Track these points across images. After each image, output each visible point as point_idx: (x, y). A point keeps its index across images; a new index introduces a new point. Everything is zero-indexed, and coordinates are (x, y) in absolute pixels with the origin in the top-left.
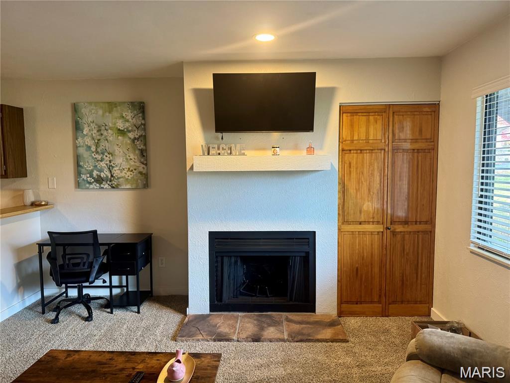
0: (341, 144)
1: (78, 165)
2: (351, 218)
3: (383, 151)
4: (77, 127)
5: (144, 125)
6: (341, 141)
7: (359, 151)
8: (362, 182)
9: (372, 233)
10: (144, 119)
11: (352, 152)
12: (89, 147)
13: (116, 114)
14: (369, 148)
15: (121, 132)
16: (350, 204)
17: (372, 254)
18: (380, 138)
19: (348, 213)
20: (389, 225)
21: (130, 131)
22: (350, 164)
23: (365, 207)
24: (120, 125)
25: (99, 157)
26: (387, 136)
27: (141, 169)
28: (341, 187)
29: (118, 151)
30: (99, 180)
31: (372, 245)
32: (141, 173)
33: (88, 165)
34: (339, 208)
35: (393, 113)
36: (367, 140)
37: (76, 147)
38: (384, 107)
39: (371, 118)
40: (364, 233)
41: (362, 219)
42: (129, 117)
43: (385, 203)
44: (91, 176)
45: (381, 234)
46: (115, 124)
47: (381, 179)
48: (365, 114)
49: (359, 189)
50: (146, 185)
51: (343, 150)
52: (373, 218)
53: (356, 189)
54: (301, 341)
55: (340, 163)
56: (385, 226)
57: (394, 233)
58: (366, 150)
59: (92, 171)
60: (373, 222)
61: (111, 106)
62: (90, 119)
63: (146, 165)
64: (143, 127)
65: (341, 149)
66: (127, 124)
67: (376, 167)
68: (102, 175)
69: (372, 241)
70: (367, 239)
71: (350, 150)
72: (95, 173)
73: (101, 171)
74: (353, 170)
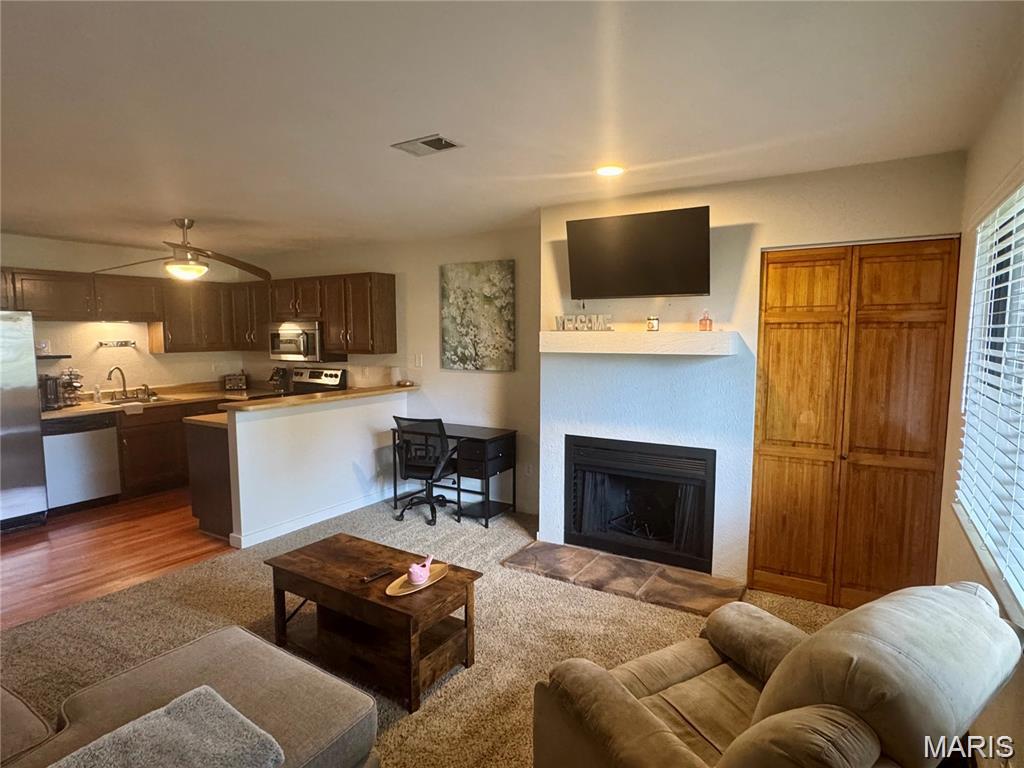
0: (763, 314)
1: (443, 341)
2: (777, 435)
3: (839, 326)
4: (444, 295)
5: (514, 289)
6: (763, 308)
7: (795, 326)
8: (799, 377)
9: (814, 463)
10: (513, 281)
11: (783, 326)
12: (454, 318)
13: (483, 277)
14: (813, 320)
15: (488, 300)
16: (776, 411)
17: (812, 498)
18: (834, 303)
19: (773, 427)
20: (845, 452)
21: (496, 298)
22: (779, 345)
23: (803, 419)
24: (487, 290)
25: (464, 331)
26: (846, 300)
27: (507, 346)
28: (761, 382)
29: (483, 323)
30: (463, 359)
31: (812, 482)
32: (507, 351)
33: (453, 342)
34: (756, 417)
35: (861, 260)
36: (810, 306)
37: (442, 319)
38: (842, 250)
39: (819, 270)
40: (800, 460)
41: (798, 438)
42: (496, 281)
43: (840, 416)
44: (456, 354)
45: (830, 465)
46: (481, 289)
47: (833, 374)
48: (808, 264)
49: (793, 388)
50: (513, 367)
51: (766, 324)
52: (817, 437)
53: (787, 387)
54: (658, 603)
55: (762, 345)
56: (839, 453)
57: (856, 467)
58: (808, 323)
59: (457, 347)
60: (816, 444)
61: (478, 267)
62: (457, 284)
63: (514, 340)
64: (512, 292)
65: (763, 321)
66: (494, 289)
67: (825, 352)
68: (467, 353)
69: (813, 476)
70: (805, 471)
71: (780, 324)
72: (460, 350)
73: (465, 348)
74: (784, 356)
